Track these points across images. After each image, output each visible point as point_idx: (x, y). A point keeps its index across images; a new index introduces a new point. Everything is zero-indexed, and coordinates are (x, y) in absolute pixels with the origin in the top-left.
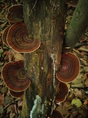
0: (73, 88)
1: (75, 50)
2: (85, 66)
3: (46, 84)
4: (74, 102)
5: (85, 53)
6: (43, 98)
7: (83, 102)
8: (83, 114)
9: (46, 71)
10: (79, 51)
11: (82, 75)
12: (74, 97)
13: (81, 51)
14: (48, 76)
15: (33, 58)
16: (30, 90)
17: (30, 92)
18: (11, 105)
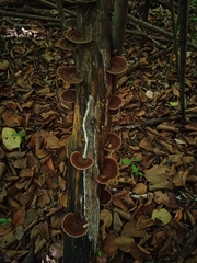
0: (152, 192)
2: (170, 153)
3: (97, 80)
4: (156, 214)
5: (169, 134)
7: (173, 215)
8: (176, 237)
9: (97, 66)
10: (158, 130)
11: (166, 168)
12: (156, 206)
14: (99, 72)
16: (83, 92)
18: (38, 223)
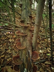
1: (43, 64)
3: (28, 62)
5: (49, 65)
6: (27, 69)
9: (28, 56)
10: (45, 64)
13: (46, 64)
14: (29, 59)
15: (23, 53)
16: (22, 66)
17: (22, 67)
